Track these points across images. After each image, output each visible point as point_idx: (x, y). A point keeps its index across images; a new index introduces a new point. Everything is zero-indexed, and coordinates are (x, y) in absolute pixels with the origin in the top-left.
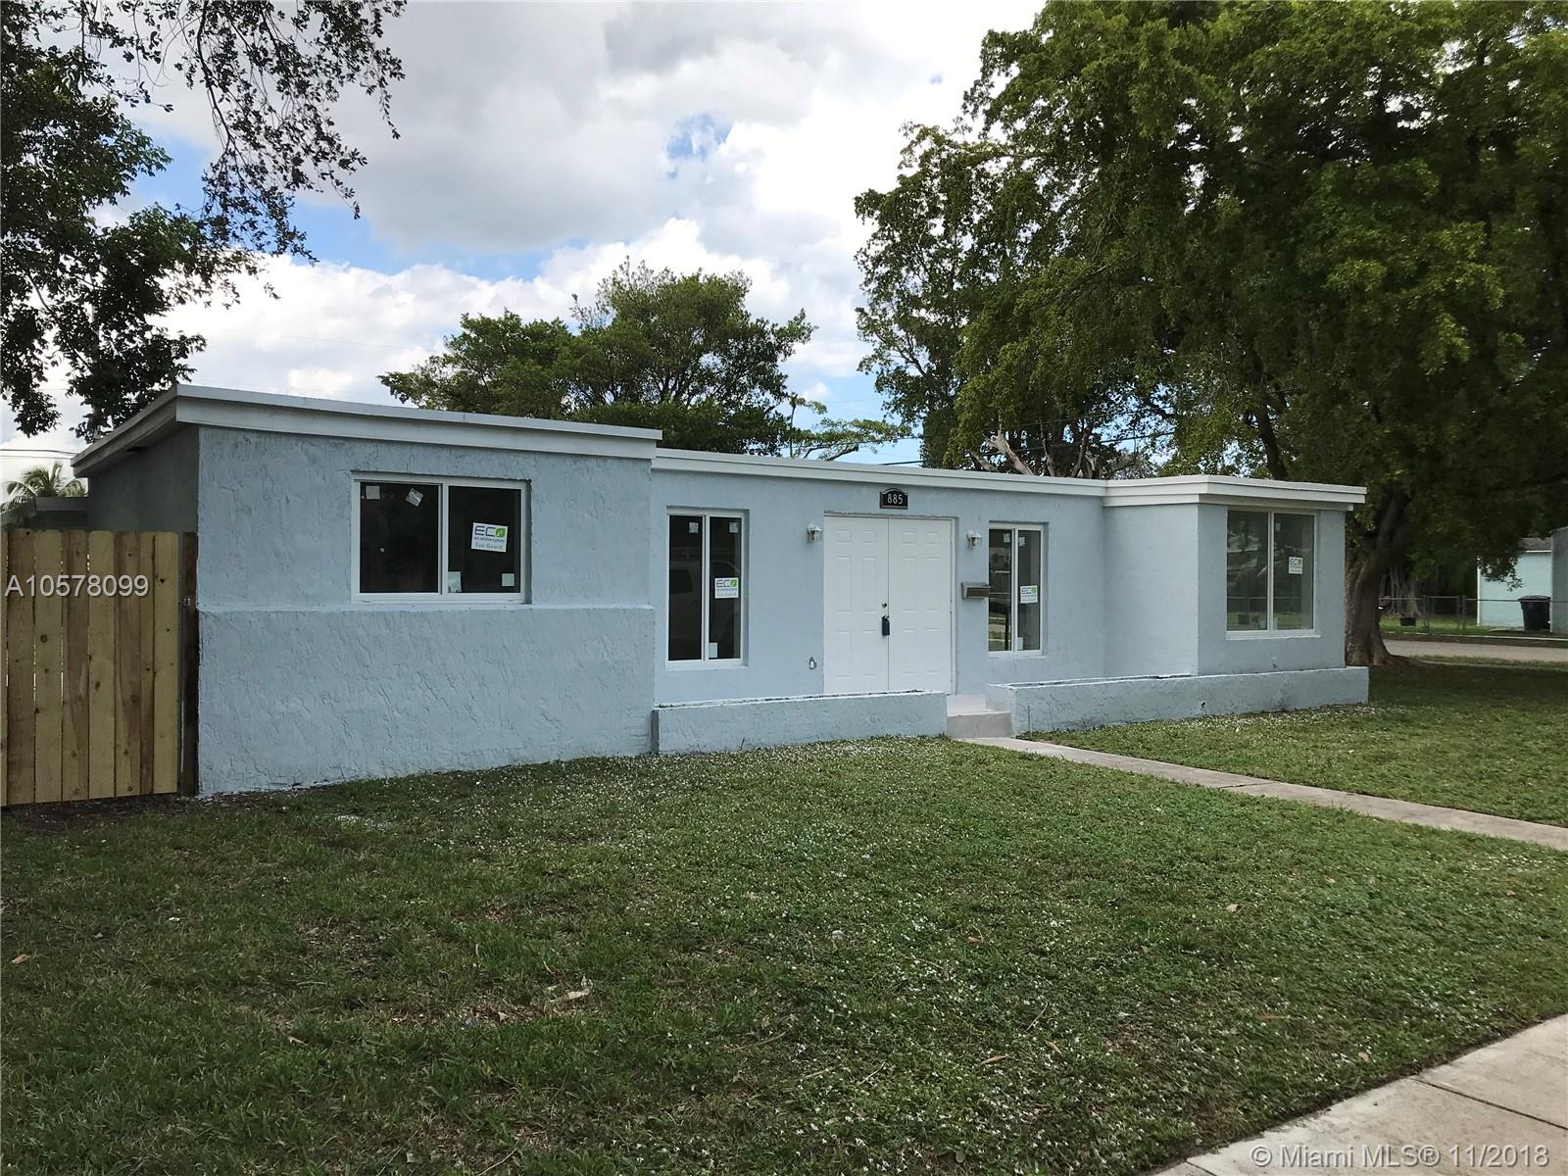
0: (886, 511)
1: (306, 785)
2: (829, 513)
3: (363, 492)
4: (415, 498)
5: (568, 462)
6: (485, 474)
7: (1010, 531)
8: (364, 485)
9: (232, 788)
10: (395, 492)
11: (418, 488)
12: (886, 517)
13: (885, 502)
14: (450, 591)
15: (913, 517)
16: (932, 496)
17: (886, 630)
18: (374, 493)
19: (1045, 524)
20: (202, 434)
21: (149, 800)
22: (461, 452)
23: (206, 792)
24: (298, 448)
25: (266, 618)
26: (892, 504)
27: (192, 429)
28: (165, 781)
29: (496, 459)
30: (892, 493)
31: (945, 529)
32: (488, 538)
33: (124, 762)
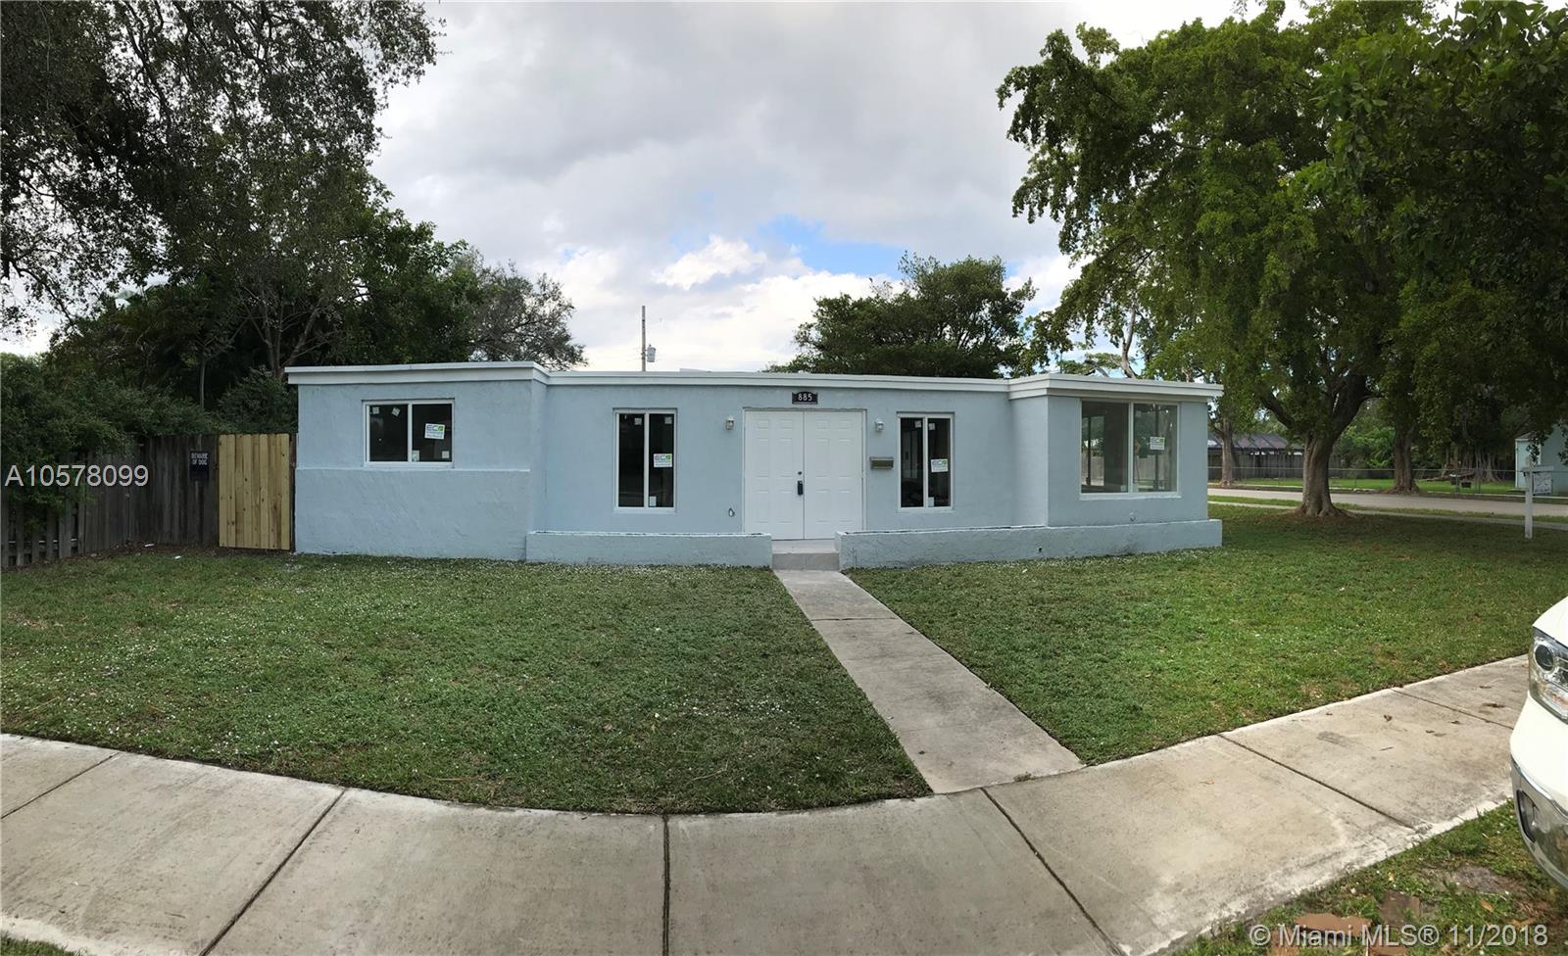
0: (798, 406)
1: (338, 554)
2: (748, 409)
3: (371, 411)
4: (396, 412)
5: (478, 385)
6: (431, 396)
7: (921, 419)
8: (371, 407)
9: (308, 551)
10: (386, 410)
11: (397, 406)
12: (797, 410)
13: (795, 399)
14: (413, 460)
15: (824, 410)
16: (840, 394)
17: (800, 489)
18: (376, 411)
19: (953, 413)
20: (300, 388)
21: (278, 552)
22: (416, 386)
23: (299, 550)
24: (339, 391)
25: (320, 471)
26: (802, 400)
27: (295, 387)
28: (285, 546)
29: (435, 388)
30: (802, 393)
31: (857, 419)
32: (434, 432)
33: (272, 536)
